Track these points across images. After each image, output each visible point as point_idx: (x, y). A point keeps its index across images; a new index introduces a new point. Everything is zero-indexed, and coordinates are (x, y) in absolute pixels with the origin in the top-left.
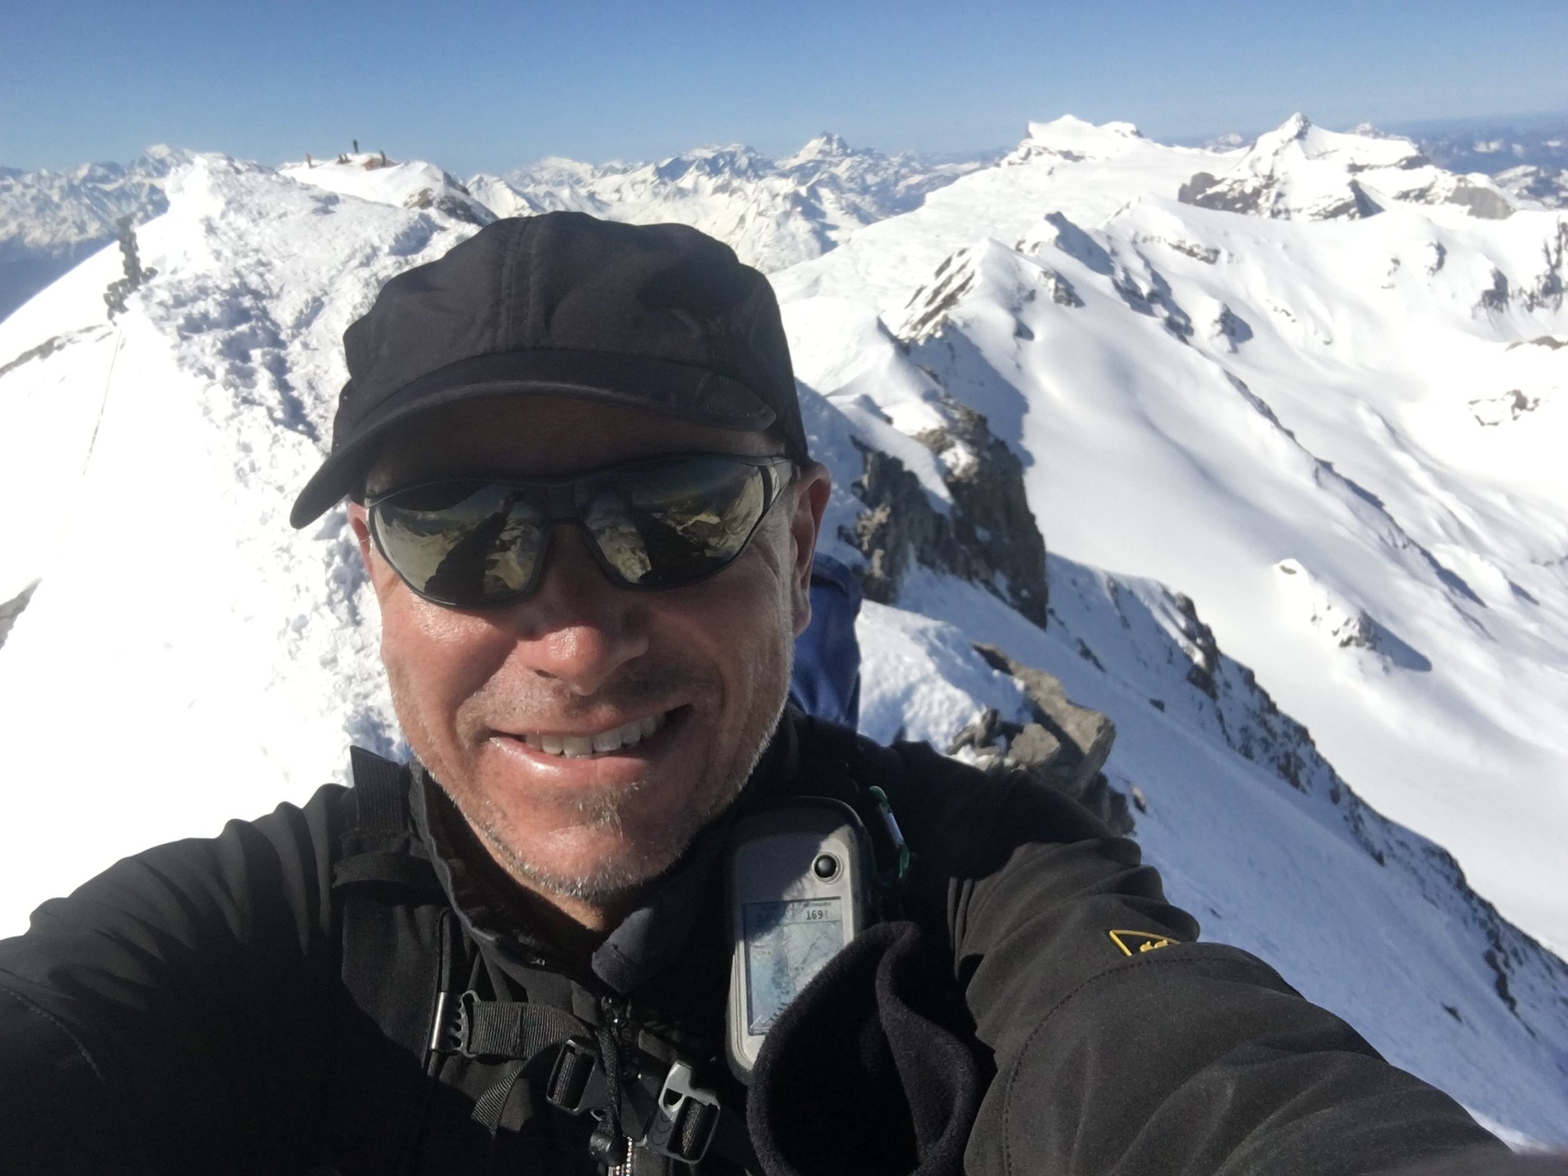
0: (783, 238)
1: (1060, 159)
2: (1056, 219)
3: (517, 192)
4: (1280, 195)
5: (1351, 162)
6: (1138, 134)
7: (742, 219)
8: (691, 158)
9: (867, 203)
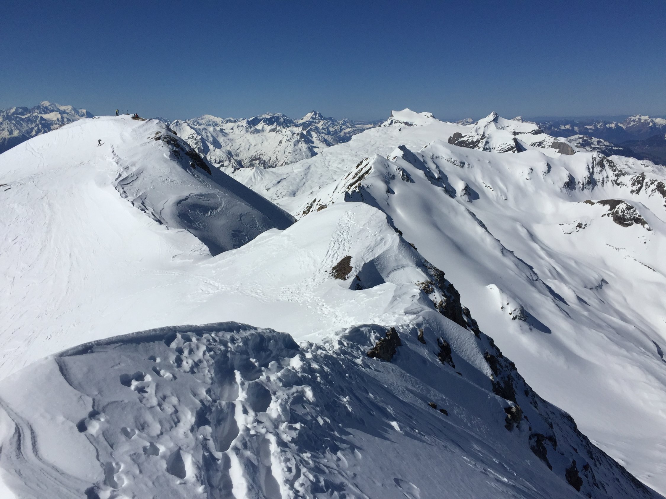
0: (297, 150)
1: (403, 125)
2: (402, 148)
3: (192, 128)
4: (487, 143)
5: (514, 131)
6: (433, 117)
7: (281, 142)
8: (261, 118)
9: (329, 138)
